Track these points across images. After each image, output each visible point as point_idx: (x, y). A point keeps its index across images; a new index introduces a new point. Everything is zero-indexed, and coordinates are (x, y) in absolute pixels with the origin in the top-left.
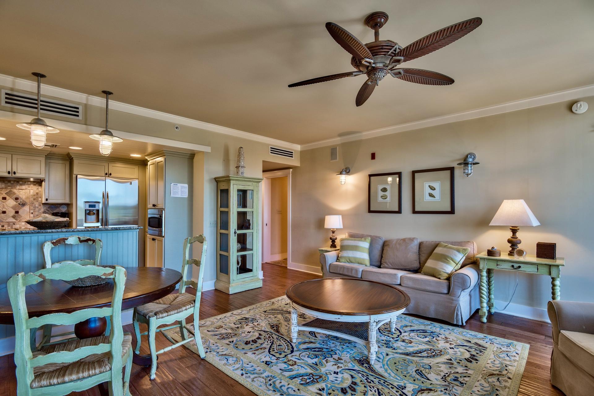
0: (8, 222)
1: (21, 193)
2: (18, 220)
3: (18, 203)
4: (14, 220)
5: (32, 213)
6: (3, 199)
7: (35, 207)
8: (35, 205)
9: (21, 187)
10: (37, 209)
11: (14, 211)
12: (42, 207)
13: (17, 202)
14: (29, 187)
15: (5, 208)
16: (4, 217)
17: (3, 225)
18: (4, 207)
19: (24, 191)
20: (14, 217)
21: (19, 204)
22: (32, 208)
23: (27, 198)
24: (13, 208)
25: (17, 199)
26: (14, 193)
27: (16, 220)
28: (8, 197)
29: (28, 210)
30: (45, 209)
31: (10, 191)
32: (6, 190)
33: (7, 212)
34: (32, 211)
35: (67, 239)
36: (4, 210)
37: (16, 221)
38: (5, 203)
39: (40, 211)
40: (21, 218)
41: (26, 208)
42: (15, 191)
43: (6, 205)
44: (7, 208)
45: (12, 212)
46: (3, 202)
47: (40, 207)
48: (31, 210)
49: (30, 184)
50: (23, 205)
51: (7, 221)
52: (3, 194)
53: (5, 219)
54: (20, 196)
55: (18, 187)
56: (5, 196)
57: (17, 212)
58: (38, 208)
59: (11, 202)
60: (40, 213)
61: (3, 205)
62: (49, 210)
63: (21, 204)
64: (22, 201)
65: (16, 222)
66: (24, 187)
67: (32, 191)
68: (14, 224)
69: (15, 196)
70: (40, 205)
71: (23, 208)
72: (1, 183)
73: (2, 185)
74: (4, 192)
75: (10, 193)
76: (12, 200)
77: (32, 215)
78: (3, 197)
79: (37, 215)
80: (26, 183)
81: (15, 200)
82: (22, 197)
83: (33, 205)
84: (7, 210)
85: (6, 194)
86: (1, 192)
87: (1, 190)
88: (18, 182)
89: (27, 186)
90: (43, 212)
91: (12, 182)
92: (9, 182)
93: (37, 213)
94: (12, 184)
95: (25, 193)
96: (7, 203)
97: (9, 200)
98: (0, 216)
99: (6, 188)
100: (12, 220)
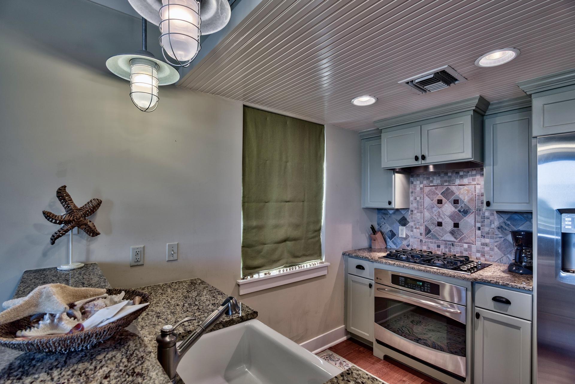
0: (445, 241)
1: (462, 191)
2: (458, 238)
3: (458, 209)
4: (453, 239)
5: (479, 229)
6: (438, 203)
7: (484, 217)
8: (484, 214)
9: (461, 180)
10: (487, 222)
11: (453, 223)
12: (496, 217)
13: (456, 208)
14: (474, 180)
15: (442, 218)
16: (440, 232)
17: (439, 244)
18: (439, 216)
19: (466, 187)
20: (452, 233)
21: (460, 211)
22: (479, 218)
23: (471, 200)
24: (452, 217)
25: (456, 202)
26: (453, 193)
27: (455, 238)
28: (444, 200)
29: (473, 222)
30: (500, 221)
31: (448, 189)
32: (443, 187)
33: (443, 224)
34: (478, 225)
36: (440, 220)
37: (455, 240)
38: (441, 209)
39: (493, 226)
40: (462, 236)
41: (470, 219)
42: (453, 188)
43: (442, 211)
44: (443, 217)
45: (448, 225)
46: (440, 208)
47: (492, 218)
48: (478, 222)
49: (475, 175)
50: (466, 212)
51: (443, 238)
52: (438, 194)
53: (441, 234)
54: (460, 197)
55: (458, 182)
56: (440, 197)
57: (456, 225)
58: (488, 220)
59: (448, 208)
60: (493, 228)
61: (439, 212)
62: (508, 225)
63: (462, 210)
64: (463, 205)
65: (455, 242)
66: (465, 181)
67: (478, 187)
68: (453, 245)
69: (453, 198)
70: (492, 214)
71: (465, 218)
72: (435, 178)
73: (437, 181)
74: (439, 192)
75: (447, 193)
76: (450, 205)
77: (479, 232)
78: (438, 200)
79: (488, 233)
80: (468, 172)
81: (454, 203)
82: (463, 198)
83: (481, 214)
84: (443, 220)
85: (442, 194)
86: (437, 192)
87: (436, 189)
88: (457, 173)
89: (471, 178)
90: (499, 228)
91: (450, 174)
92: (446, 174)
93: (487, 229)
94: (450, 177)
95: (468, 191)
96: (443, 209)
97: (446, 205)
98: (434, 229)
99: (442, 185)
100: (449, 237)
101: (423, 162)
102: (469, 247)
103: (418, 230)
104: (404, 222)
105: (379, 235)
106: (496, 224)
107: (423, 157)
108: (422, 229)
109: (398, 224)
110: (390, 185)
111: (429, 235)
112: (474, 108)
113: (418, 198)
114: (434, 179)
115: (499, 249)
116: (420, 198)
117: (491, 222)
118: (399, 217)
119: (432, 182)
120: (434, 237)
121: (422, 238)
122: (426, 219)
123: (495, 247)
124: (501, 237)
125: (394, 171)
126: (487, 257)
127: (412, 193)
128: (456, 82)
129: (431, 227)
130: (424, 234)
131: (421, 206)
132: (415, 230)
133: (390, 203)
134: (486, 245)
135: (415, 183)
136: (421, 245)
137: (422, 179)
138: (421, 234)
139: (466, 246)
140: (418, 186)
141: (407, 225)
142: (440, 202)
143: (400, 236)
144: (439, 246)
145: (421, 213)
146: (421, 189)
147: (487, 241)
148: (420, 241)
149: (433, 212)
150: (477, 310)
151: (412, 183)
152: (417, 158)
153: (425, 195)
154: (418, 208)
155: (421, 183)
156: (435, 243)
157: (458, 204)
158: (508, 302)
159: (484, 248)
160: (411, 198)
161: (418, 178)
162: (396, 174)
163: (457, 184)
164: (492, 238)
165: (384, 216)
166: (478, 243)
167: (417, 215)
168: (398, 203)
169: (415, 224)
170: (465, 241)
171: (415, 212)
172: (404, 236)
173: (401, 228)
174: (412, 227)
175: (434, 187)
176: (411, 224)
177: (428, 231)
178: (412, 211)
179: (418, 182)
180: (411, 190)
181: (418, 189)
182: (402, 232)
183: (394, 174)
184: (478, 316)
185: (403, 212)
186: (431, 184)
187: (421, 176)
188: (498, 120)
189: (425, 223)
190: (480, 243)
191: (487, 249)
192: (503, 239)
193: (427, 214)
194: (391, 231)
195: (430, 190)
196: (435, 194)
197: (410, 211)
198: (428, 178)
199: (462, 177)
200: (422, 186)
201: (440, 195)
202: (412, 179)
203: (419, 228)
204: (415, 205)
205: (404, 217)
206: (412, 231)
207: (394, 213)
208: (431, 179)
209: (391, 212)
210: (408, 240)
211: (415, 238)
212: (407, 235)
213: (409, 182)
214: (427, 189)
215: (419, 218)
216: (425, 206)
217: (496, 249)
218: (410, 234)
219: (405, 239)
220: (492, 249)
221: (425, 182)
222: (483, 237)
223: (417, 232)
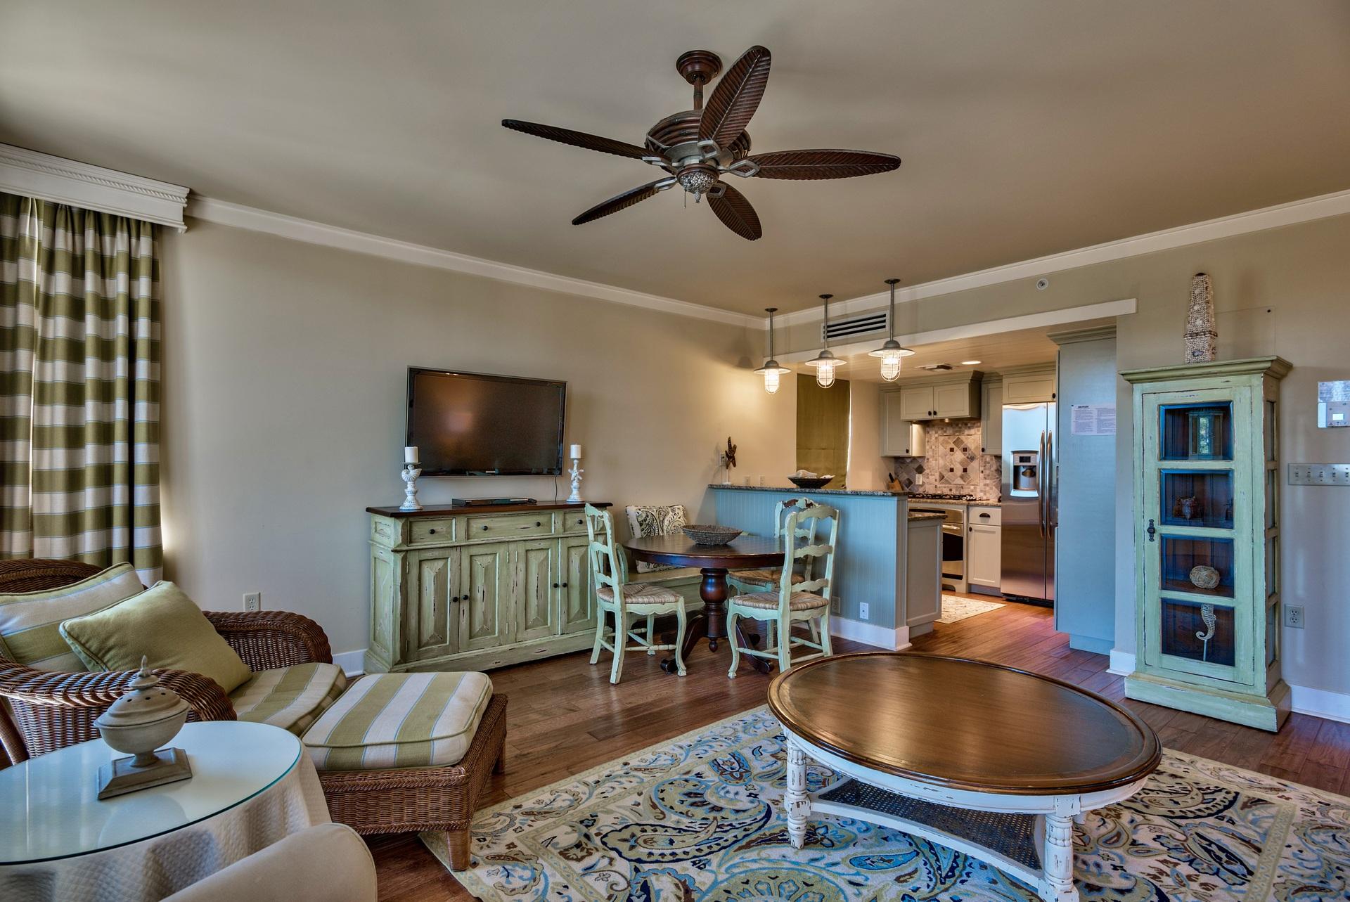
1: (969, 440)
4: (962, 483)
5: (982, 472)
6: (951, 451)
7: (985, 462)
8: (985, 459)
9: (969, 431)
10: (988, 465)
11: (962, 468)
12: (994, 462)
13: (965, 455)
14: (975, 431)
16: (952, 477)
17: (951, 488)
18: (951, 462)
19: (972, 437)
20: (962, 477)
21: (968, 457)
22: (982, 464)
23: (976, 448)
24: (961, 463)
25: (965, 450)
26: (962, 442)
27: (965, 481)
28: (956, 448)
29: (977, 467)
30: (997, 465)
31: (959, 438)
32: (954, 437)
33: (955, 470)
34: (982, 469)
35: (797, 501)
36: (952, 467)
37: (964, 483)
39: (992, 469)
40: (969, 480)
41: (975, 464)
42: (963, 437)
43: (954, 459)
44: (954, 463)
45: (959, 470)
46: (951, 455)
47: (991, 463)
48: (982, 467)
50: (972, 459)
51: (955, 483)
52: (950, 443)
53: (952, 479)
54: (968, 445)
55: (967, 432)
56: (952, 446)
57: (965, 470)
59: (959, 455)
60: (992, 471)
61: (951, 459)
63: (970, 457)
64: (970, 452)
66: (972, 432)
68: (962, 487)
69: (962, 446)
70: (992, 460)
71: (972, 464)
73: (950, 431)
74: (951, 441)
75: (958, 442)
76: (960, 452)
77: (982, 475)
78: (950, 448)
79: (988, 476)
80: (974, 424)
81: (963, 451)
82: (970, 447)
84: (954, 466)
85: (953, 443)
86: (949, 441)
87: (949, 438)
88: (966, 424)
90: (996, 470)
91: (960, 425)
92: (957, 425)
93: (987, 472)
94: (960, 428)
95: (974, 440)
96: (954, 456)
97: (957, 453)
98: (947, 475)
99: (954, 434)
100: (960, 481)
101: (935, 416)
102: (975, 488)
103: (933, 477)
104: (920, 470)
105: (896, 483)
106: (994, 467)
107: (935, 413)
108: (937, 476)
109: (915, 472)
110: (908, 434)
111: (943, 481)
112: (970, 382)
113: (933, 447)
114: (947, 429)
116: (935, 447)
117: (991, 467)
118: (916, 466)
119: (945, 432)
120: (947, 482)
121: (936, 483)
122: (940, 466)
124: (998, 478)
125: (912, 422)
126: (988, 495)
127: (928, 442)
129: (944, 473)
130: (938, 480)
131: (936, 454)
132: (930, 477)
133: (908, 451)
134: (987, 485)
135: (931, 434)
136: (936, 490)
137: (936, 429)
138: (936, 480)
139: (972, 487)
140: (933, 436)
141: (924, 473)
142: (952, 450)
143: (917, 483)
144: (951, 490)
145: (936, 460)
146: (936, 438)
147: (988, 482)
148: (935, 486)
149: (946, 460)
150: (971, 525)
151: (928, 432)
152: (930, 413)
153: (939, 444)
154: (933, 456)
155: (936, 433)
156: (948, 487)
157: (967, 451)
158: (989, 516)
159: (985, 488)
160: (928, 447)
161: (934, 428)
162: (913, 425)
163: (965, 434)
164: (991, 479)
165: (901, 465)
166: (982, 484)
167: (933, 463)
168: (915, 452)
169: (931, 472)
170: (971, 483)
171: (931, 460)
172: (921, 483)
173: (917, 475)
174: (928, 474)
175: (947, 437)
176: (927, 471)
177: (942, 477)
178: (928, 459)
179: (934, 432)
180: (927, 439)
181: (933, 438)
182: (919, 479)
184: (971, 529)
185: (920, 460)
186: (945, 435)
187: (936, 426)
188: (991, 386)
189: (939, 470)
191: (988, 488)
193: (941, 462)
194: (908, 479)
195: (944, 440)
196: (948, 443)
197: (926, 459)
198: (942, 429)
199: (969, 428)
200: (937, 435)
202: (928, 429)
203: (934, 475)
204: (930, 453)
205: (920, 464)
206: (928, 478)
207: (911, 462)
208: (945, 429)
209: (908, 461)
210: (924, 487)
211: (931, 483)
212: (923, 482)
213: (926, 432)
214: (941, 439)
215: (934, 465)
216: (940, 454)
217: (994, 487)
218: (926, 481)
219: (922, 486)
220: (991, 488)
221: (940, 432)
222: (985, 478)
223: (932, 479)
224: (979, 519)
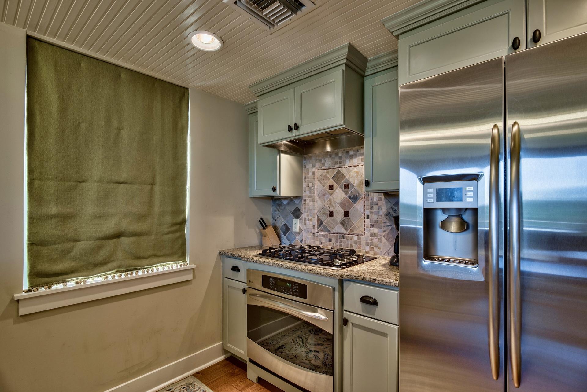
0: (336, 233)
1: (352, 173)
2: (349, 229)
3: (348, 195)
4: (344, 231)
5: (368, 217)
6: (330, 189)
7: (372, 203)
8: (372, 199)
9: (351, 161)
10: (375, 208)
11: (343, 212)
12: (384, 202)
13: (346, 194)
15: (333, 206)
16: (331, 223)
17: (330, 238)
18: (330, 204)
19: (355, 169)
20: (343, 223)
21: (350, 197)
22: (368, 206)
23: (361, 183)
24: (342, 205)
25: (347, 187)
26: (343, 176)
27: (346, 230)
28: (335, 185)
29: (362, 210)
30: (388, 207)
31: (339, 172)
32: (334, 170)
33: (334, 213)
34: (367, 212)
36: (331, 209)
38: (332, 196)
39: (381, 213)
40: (352, 227)
41: (359, 206)
42: (343, 170)
43: (333, 198)
44: (334, 205)
45: (339, 215)
46: (330, 194)
48: (367, 209)
50: (355, 198)
51: (334, 231)
52: (329, 179)
53: (332, 226)
54: (350, 180)
55: (348, 163)
56: (332, 182)
57: (347, 214)
58: (377, 206)
59: (339, 194)
60: (381, 216)
61: (330, 200)
62: (396, 210)
63: (352, 196)
64: (353, 190)
65: (345, 234)
66: (355, 161)
68: (343, 238)
69: (343, 182)
70: (380, 199)
71: (355, 205)
72: (327, 159)
73: (328, 163)
74: (330, 175)
75: (338, 177)
76: (341, 191)
77: (367, 221)
78: (329, 185)
79: (376, 222)
80: (358, 151)
81: (345, 189)
82: (352, 183)
83: (370, 199)
84: (334, 208)
85: (333, 178)
86: (328, 176)
87: (327, 172)
88: (348, 152)
89: (360, 157)
90: (386, 215)
91: (340, 155)
92: (337, 154)
93: (374, 217)
94: (341, 158)
95: (357, 172)
96: (334, 196)
97: (337, 191)
98: (327, 220)
99: (333, 167)
100: (340, 229)
101: (297, 133)
102: (359, 239)
103: (311, 222)
104: (297, 214)
105: (270, 230)
106: (384, 210)
107: (297, 127)
108: (315, 221)
109: (292, 216)
110: (275, 167)
111: (321, 228)
112: (345, 61)
113: (311, 185)
114: (325, 161)
115: (386, 239)
116: (313, 185)
117: (379, 209)
118: (293, 209)
119: (323, 164)
120: (326, 229)
121: (315, 231)
122: (318, 209)
123: (383, 237)
124: (389, 226)
125: (278, 150)
126: (376, 249)
127: (305, 178)
128: (303, 9)
129: (323, 218)
130: (316, 227)
131: (314, 193)
132: (307, 222)
133: (274, 189)
134: (375, 235)
135: (307, 167)
136: (314, 239)
137: (314, 162)
138: (314, 227)
139: (355, 238)
140: (310, 171)
141: (301, 217)
142: (331, 187)
143: (294, 230)
144: (330, 240)
145: (314, 201)
146: (314, 173)
147: (376, 230)
148: (312, 234)
149: (324, 200)
150: (346, 315)
151: (305, 167)
152: (290, 129)
153: (317, 181)
154: (310, 197)
155: (314, 166)
156: (327, 236)
157: (348, 189)
158: (375, 303)
159: (372, 240)
160: (305, 185)
161: (311, 161)
162: (282, 155)
163: (347, 165)
164: (380, 227)
165: (278, 208)
167: (310, 205)
168: (284, 190)
169: (308, 216)
170: (355, 232)
171: (308, 201)
172: (298, 230)
173: (294, 220)
174: (305, 219)
175: (325, 171)
176: (304, 215)
177: (320, 223)
178: (305, 200)
179: (311, 166)
180: (304, 176)
181: (311, 174)
182: (296, 225)
183: (279, 154)
184: (345, 322)
185: (297, 201)
186: (323, 168)
187: (313, 158)
189: (317, 214)
190: (368, 234)
191: (375, 240)
192: (390, 228)
193: (319, 203)
194: (285, 225)
195: (322, 175)
196: (326, 178)
197: (303, 200)
198: (320, 161)
199: (352, 157)
200: (314, 170)
201: (331, 179)
202: (304, 162)
203: (311, 220)
204: (308, 193)
205: (297, 208)
206: (305, 224)
207: (288, 204)
208: (323, 161)
209: (285, 202)
210: (301, 235)
211: (308, 232)
212: (300, 229)
213: (302, 166)
214: (319, 173)
215: (311, 208)
216: (317, 193)
217: (384, 240)
218: (303, 227)
219: (299, 233)
220: (380, 241)
221: (317, 165)
222: (372, 226)
223: (310, 224)
224: (359, 306)
